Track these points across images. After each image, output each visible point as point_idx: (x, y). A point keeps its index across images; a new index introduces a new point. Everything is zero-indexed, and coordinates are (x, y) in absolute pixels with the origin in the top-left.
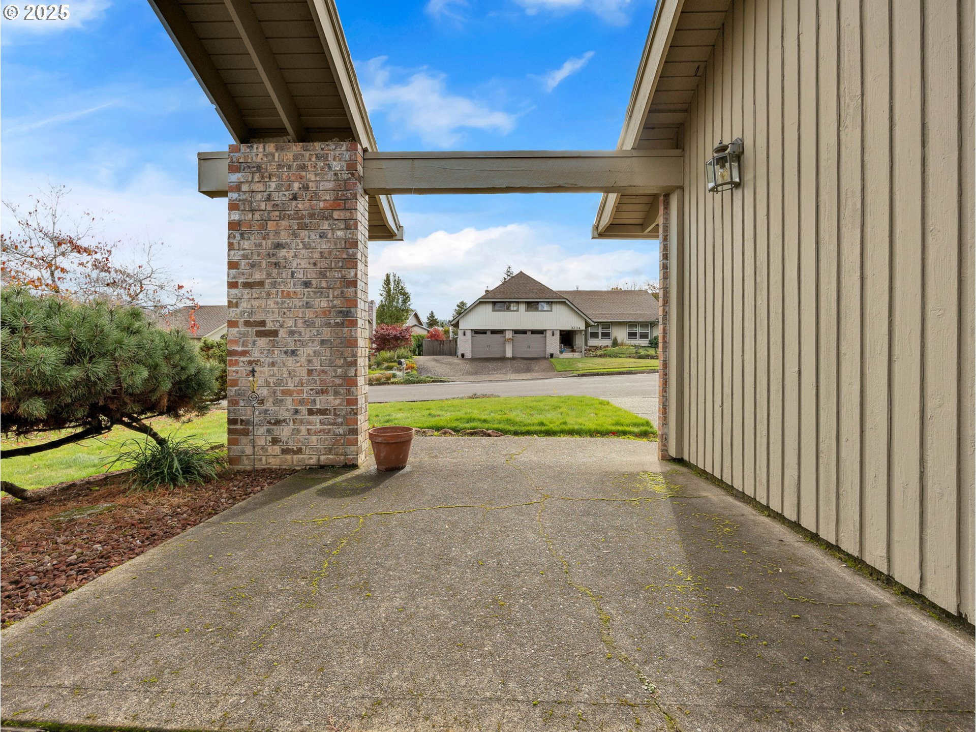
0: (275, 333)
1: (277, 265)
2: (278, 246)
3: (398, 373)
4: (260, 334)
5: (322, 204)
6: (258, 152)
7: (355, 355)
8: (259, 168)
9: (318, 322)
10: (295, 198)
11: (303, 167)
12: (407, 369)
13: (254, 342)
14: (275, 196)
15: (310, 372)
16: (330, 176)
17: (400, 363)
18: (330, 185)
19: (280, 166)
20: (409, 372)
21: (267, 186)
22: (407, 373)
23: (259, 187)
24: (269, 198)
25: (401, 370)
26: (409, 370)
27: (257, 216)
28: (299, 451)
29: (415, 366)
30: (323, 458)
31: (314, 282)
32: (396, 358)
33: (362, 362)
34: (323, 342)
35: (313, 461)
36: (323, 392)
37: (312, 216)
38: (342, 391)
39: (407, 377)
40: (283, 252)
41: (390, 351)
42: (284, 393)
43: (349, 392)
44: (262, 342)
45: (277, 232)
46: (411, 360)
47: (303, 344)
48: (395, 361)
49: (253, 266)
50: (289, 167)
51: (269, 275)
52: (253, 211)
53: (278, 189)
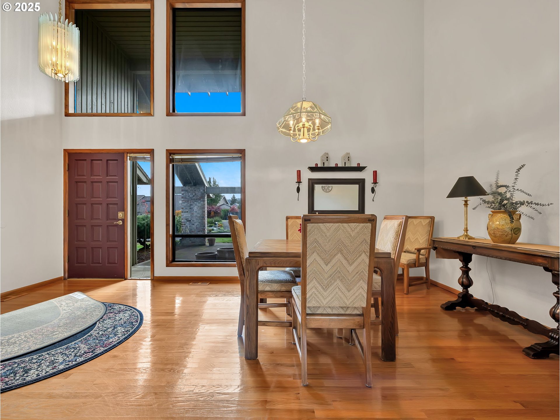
0: (190, 221)
1: (190, 208)
2: (191, 205)
3: (215, 228)
4: (187, 221)
5: (199, 197)
6: (187, 188)
7: (205, 225)
8: (187, 191)
9: (198, 219)
10: (194, 196)
11: (195, 191)
12: (218, 227)
13: (186, 223)
14: (190, 196)
15: (197, 228)
16: (200, 192)
17: (216, 224)
18: (200, 194)
19: (191, 190)
20: (220, 228)
21: (188, 194)
22: (219, 228)
23: (187, 194)
24: (189, 196)
25: (216, 227)
26: (220, 227)
27: (187, 199)
28: (195, 242)
29: (222, 225)
30: (199, 243)
31: (197, 212)
32: (214, 222)
33: (206, 226)
34: (199, 222)
35: (197, 244)
36: (199, 231)
37: (197, 199)
38: (203, 231)
39: (219, 230)
40: (192, 206)
41: (211, 218)
42: (192, 232)
43: (204, 232)
44: (188, 222)
45: (191, 202)
46: (221, 222)
47: (196, 223)
48: (213, 223)
49: (186, 208)
50: (193, 191)
51: (189, 210)
52: (186, 198)
53: (191, 194)
